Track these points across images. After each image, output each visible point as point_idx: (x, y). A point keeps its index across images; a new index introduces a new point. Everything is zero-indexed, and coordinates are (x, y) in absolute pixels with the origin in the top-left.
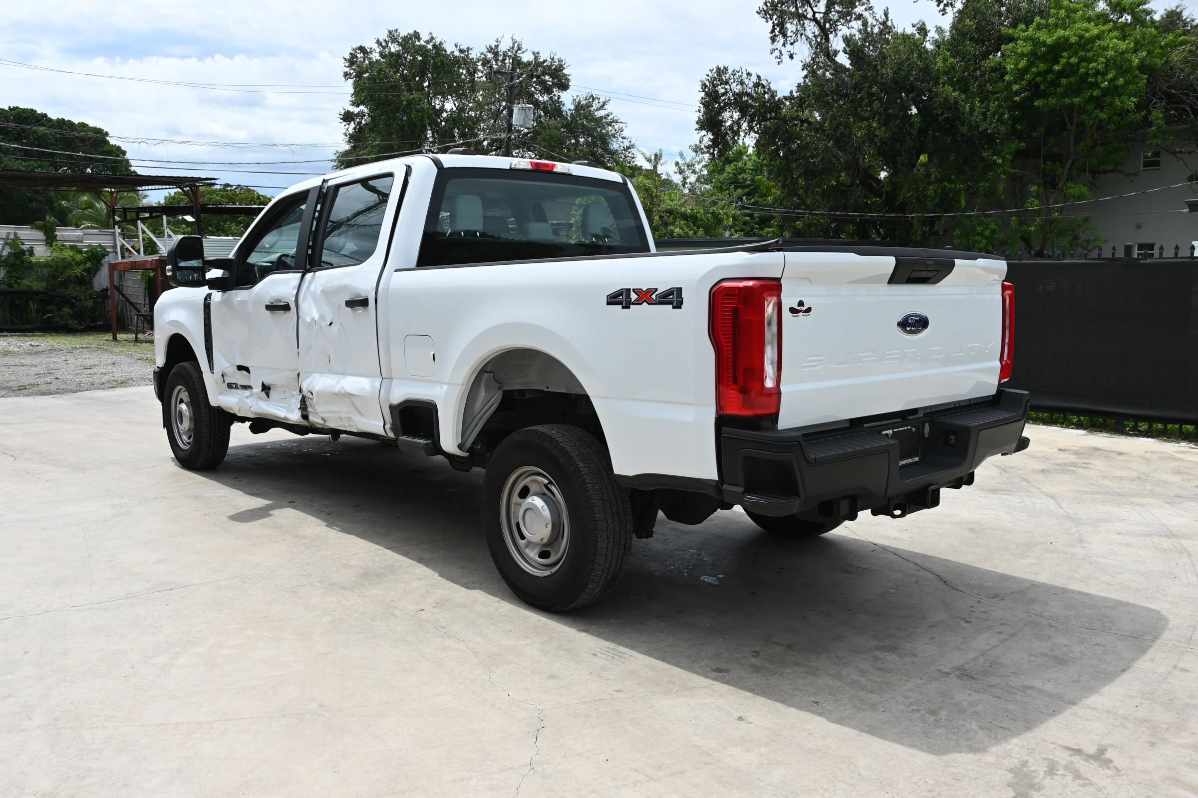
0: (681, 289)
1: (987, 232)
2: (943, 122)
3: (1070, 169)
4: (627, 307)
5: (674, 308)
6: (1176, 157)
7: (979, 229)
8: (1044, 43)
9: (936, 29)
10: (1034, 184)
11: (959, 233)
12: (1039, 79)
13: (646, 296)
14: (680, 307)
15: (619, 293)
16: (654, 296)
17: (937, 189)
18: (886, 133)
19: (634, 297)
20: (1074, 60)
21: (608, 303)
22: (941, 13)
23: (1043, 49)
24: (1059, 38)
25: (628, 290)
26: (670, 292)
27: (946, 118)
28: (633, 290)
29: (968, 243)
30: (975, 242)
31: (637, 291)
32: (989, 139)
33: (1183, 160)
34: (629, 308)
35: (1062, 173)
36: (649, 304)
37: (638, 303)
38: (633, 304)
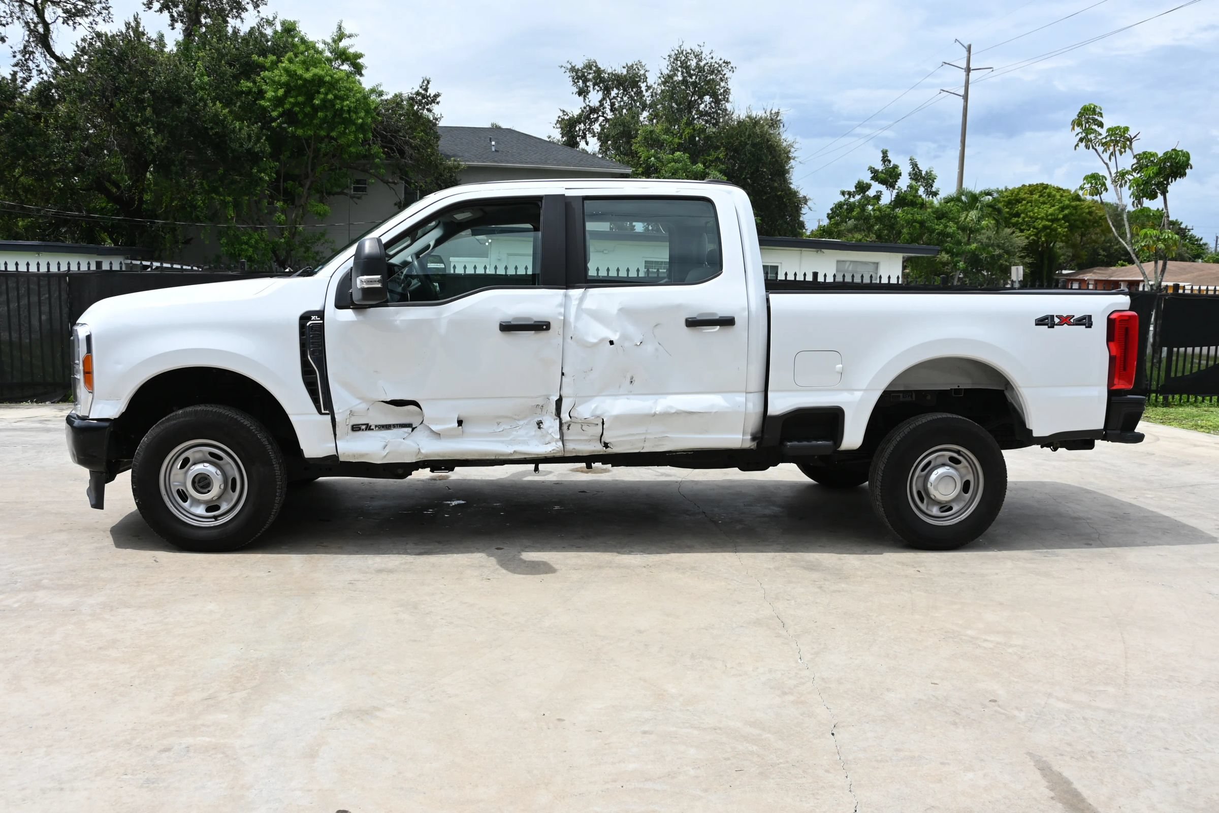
0: (1091, 316)
1: (253, 241)
2: (213, 137)
3: (309, 189)
4: (1052, 326)
5: (1086, 327)
6: (389, 186)
7: (245, 238)
8: (300, 77)
9: (175, 43)
10: (278, 201)
11: (225, 241)
12: (297, 109)
13: (1065, 320)
14: (1091, 327)
15: (1046, 318)
16: (1072, 320)
17: (205, 199)
18: (162, 141)
19: (1057, 320)
20: (330, 96)
21: (1036, 325)
22: (171, 27)
23: (300, 82)
24: (315, 75)
25: (1052, 317)
26: (1084, 318)
27: (216, 132)
28: (1057, 316)
29: (234, 251)
30: (242, 250)
31: (1059, 317)
32: (254, 158)
33: (394, 190)
34: (1053, 327)
35: (303, 192)
36: (1069, 325)
37: (1060, 324)
38: (1057, 325)
